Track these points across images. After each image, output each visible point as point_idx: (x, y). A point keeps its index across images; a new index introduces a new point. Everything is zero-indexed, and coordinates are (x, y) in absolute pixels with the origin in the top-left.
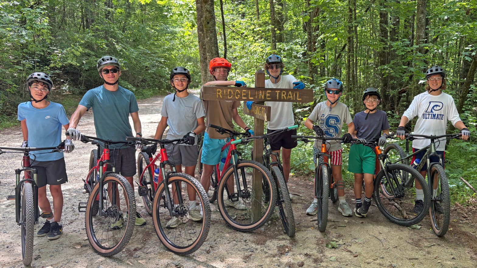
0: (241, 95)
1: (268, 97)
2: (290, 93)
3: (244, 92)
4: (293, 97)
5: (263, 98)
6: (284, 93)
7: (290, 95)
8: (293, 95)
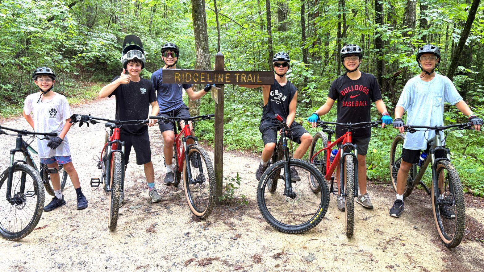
0: (200, 79)
1: (228, 80)
2: (250, 75)
3: (203, 76)
4: (253, 80)
5: (222, 81)
6: (244, 76)
7: (250, 78)
8: (253, 78)
